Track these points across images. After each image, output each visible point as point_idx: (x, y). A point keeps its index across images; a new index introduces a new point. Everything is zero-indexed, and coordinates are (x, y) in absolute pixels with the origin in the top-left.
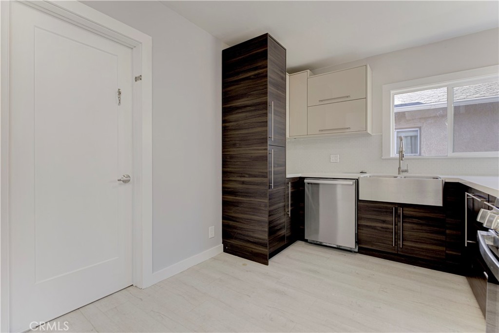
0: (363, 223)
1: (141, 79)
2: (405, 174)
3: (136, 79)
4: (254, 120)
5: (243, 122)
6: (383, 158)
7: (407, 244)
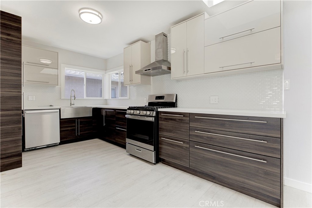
0: (63, 129)
2: (74, 106)
6: (61, 98)
7: (81, 133)
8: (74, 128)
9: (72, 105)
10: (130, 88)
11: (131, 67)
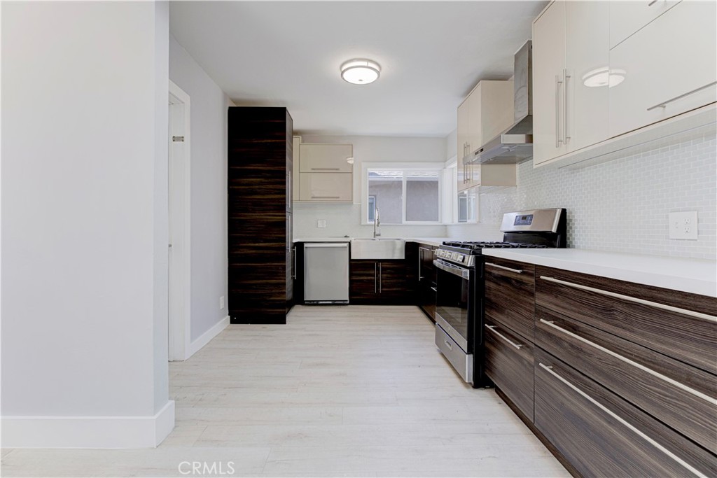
0: (354, 278)
1: (183, 141)
2: (379, 237)
3: (175, 139)
4: (271, 186)
5: (257, 187)
6: (362, 224)
7: (385, 289)
8: (372, 278)
9: (377, 235)
10: (479, 196)
11: (467, 147)
